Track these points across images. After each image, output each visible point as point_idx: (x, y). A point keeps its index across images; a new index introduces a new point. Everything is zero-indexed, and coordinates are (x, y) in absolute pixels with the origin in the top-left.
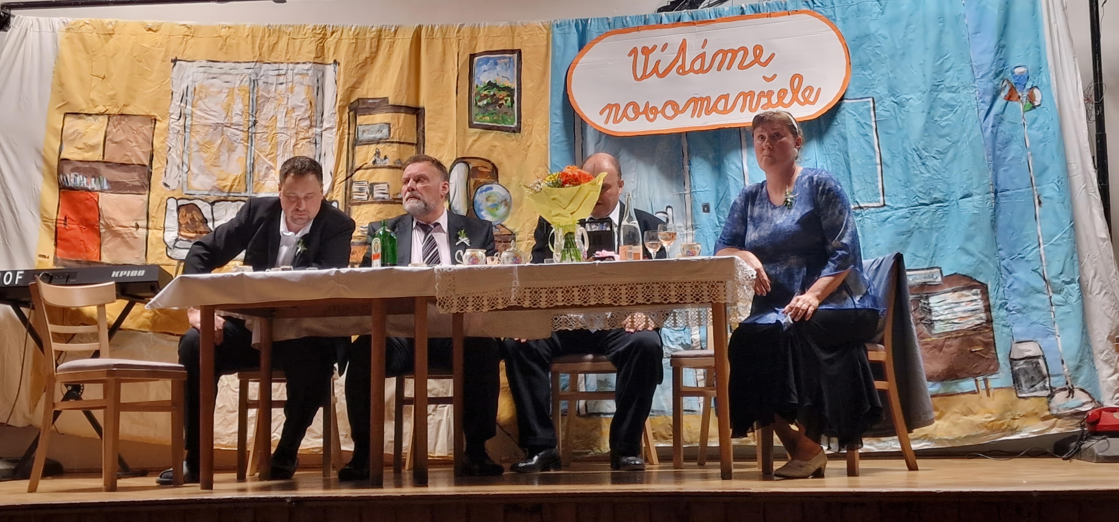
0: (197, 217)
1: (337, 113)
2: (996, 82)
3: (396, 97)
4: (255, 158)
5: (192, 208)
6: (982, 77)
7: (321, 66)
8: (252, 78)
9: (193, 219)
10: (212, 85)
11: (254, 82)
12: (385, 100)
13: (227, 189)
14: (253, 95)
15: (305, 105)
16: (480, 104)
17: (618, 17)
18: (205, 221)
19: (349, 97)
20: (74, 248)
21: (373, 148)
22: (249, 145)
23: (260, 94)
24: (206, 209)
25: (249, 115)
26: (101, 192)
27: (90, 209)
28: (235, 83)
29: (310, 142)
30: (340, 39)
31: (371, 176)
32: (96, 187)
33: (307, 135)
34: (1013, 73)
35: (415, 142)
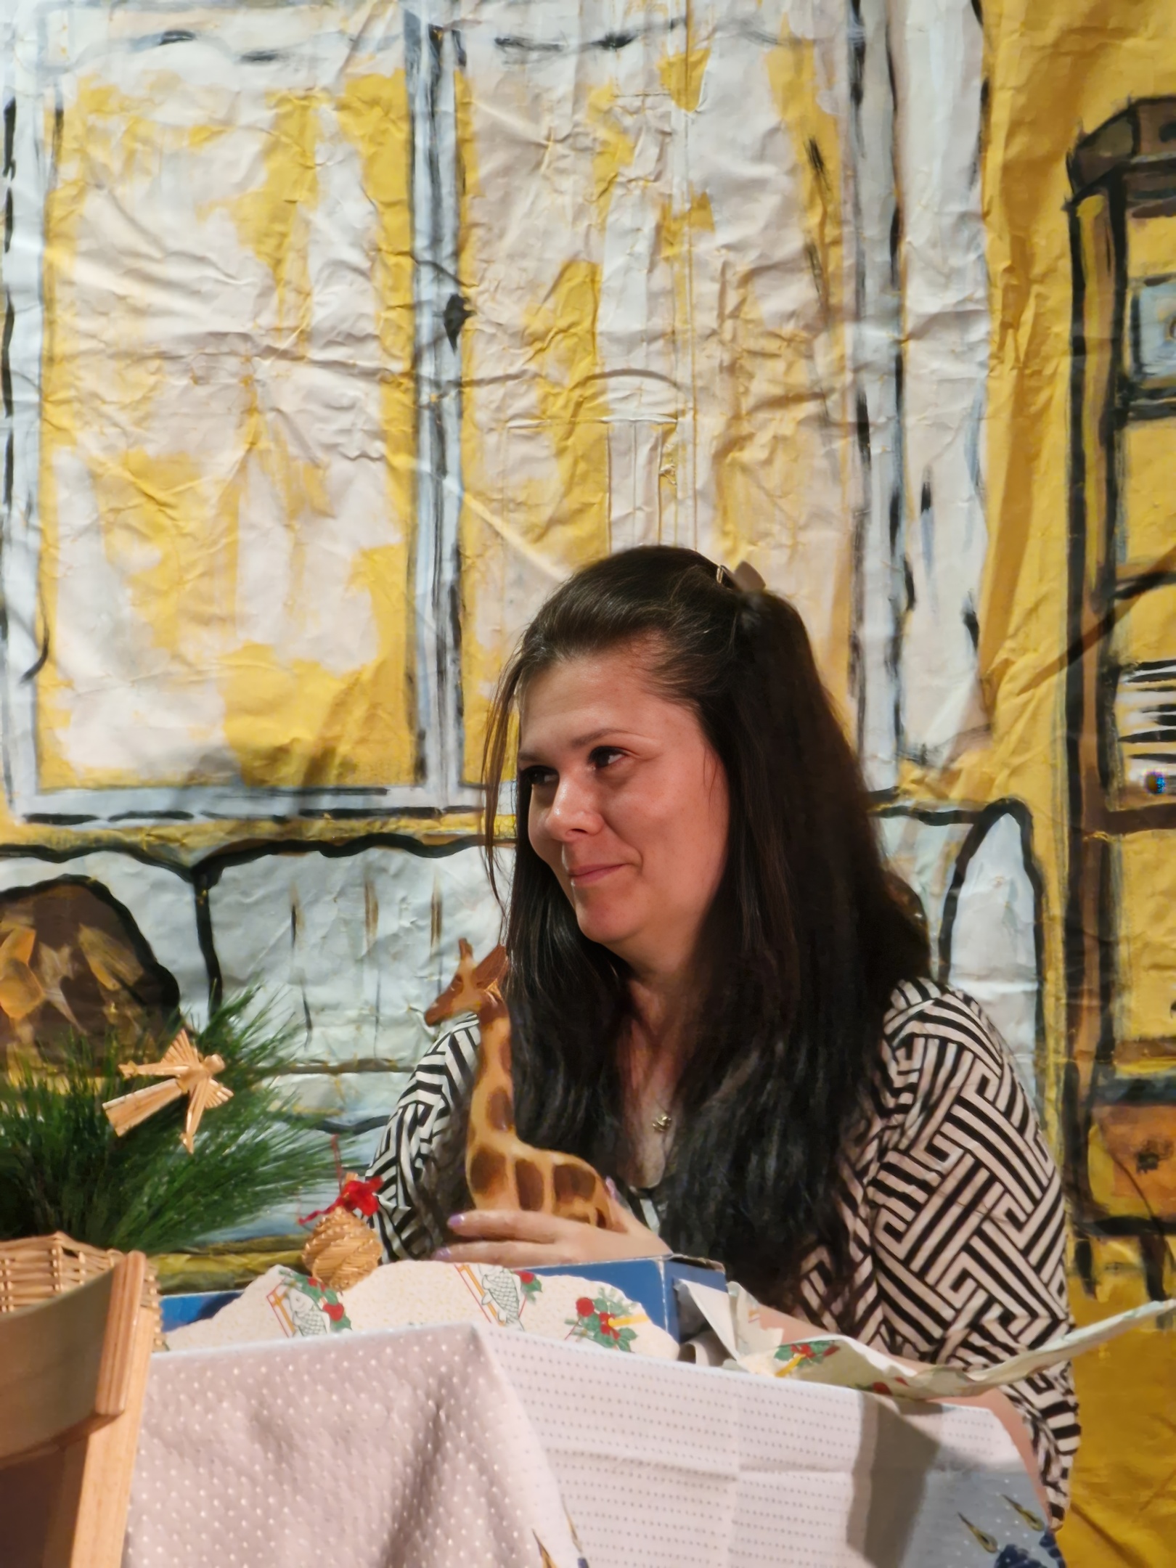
1: (997, 216)
4: (469, 551)
5: (73, 908)
10: (168, 84)
11: (439, 46)
14: (434, 133)
15: (780, 173)
18: (163, 990)
19: (1071, 98)
22: (426, 466)
23: (477, 124)
24: (161, 912)
25: (418, 263)
28: (314, 61)
29: (824, 421)
33: (801, 377)
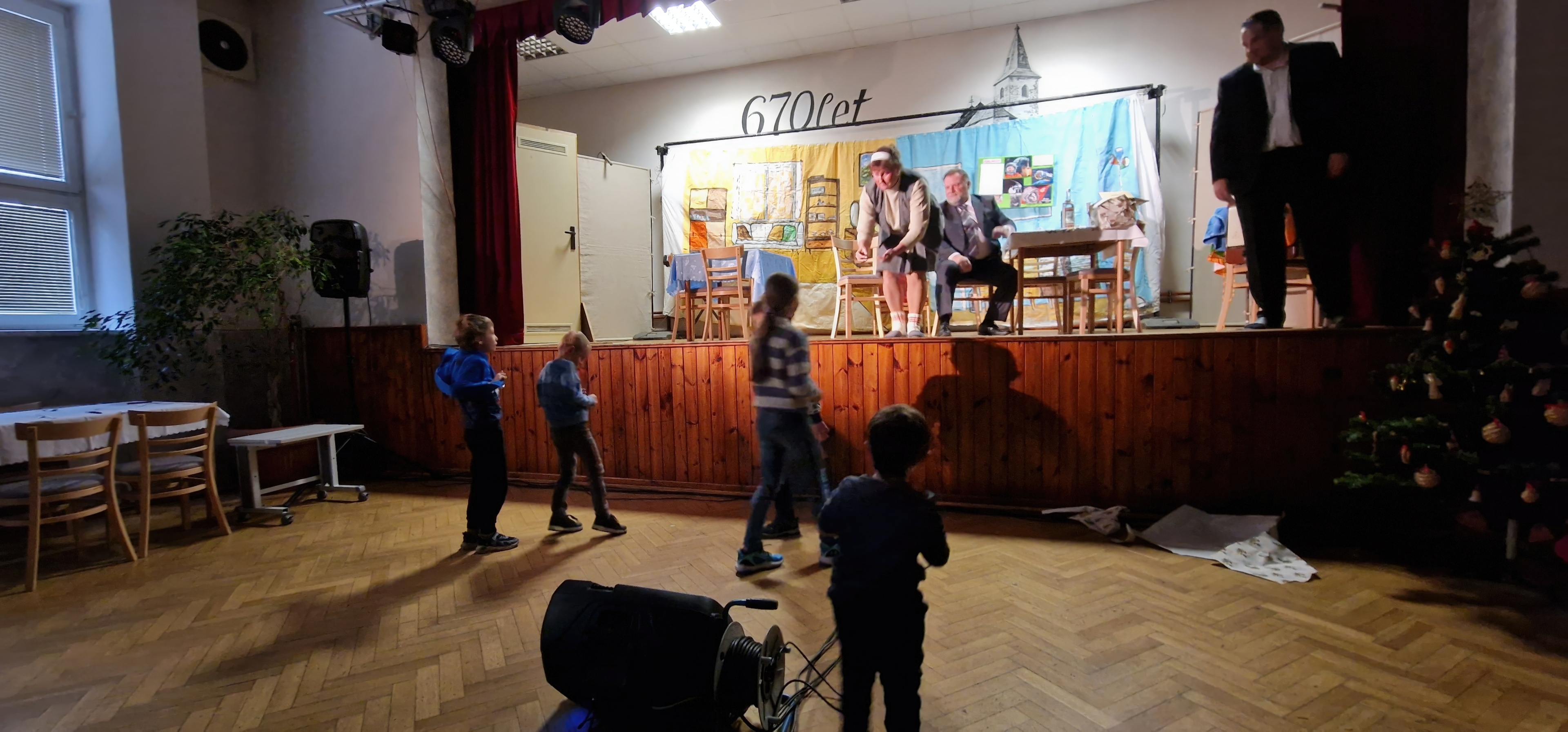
0: (745, 231)
1: (802, 183)
2: (1108, 155)
3: (828, 174)
4: (768, 204)
5: (743, 227)
6: (1101, 153)
7: (794, 163)
8: (767, 169)
9: (743, 232)
10: (750, 174)
11: (767, 171)
12: (822, 176)
13: (756, 218)
14: (767, 177)
15: (789, 180)
16: (864, 176)
17: (928, 133)
18: (748, 232)
19: (807, 176)
20: (697, 245)
21: (817, 197)
22: (765, 199)
23: (769, 176)
24: (748, 227)
25: (765, 186)
26: (707, 221)
27: (703, 229)
28: (759, 172)
29: (791, 197)
30: (803, 150)
31: (816, 210)
32: (704, 220)
33: (789, 194)
34: (1115, 151)
35: (836, 194)
